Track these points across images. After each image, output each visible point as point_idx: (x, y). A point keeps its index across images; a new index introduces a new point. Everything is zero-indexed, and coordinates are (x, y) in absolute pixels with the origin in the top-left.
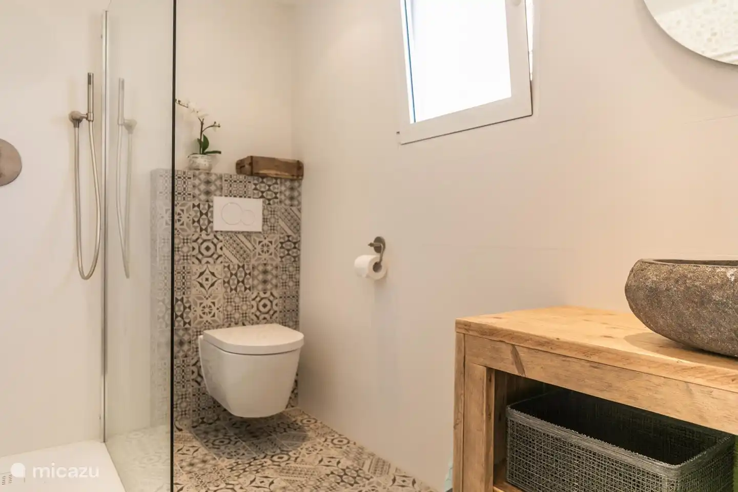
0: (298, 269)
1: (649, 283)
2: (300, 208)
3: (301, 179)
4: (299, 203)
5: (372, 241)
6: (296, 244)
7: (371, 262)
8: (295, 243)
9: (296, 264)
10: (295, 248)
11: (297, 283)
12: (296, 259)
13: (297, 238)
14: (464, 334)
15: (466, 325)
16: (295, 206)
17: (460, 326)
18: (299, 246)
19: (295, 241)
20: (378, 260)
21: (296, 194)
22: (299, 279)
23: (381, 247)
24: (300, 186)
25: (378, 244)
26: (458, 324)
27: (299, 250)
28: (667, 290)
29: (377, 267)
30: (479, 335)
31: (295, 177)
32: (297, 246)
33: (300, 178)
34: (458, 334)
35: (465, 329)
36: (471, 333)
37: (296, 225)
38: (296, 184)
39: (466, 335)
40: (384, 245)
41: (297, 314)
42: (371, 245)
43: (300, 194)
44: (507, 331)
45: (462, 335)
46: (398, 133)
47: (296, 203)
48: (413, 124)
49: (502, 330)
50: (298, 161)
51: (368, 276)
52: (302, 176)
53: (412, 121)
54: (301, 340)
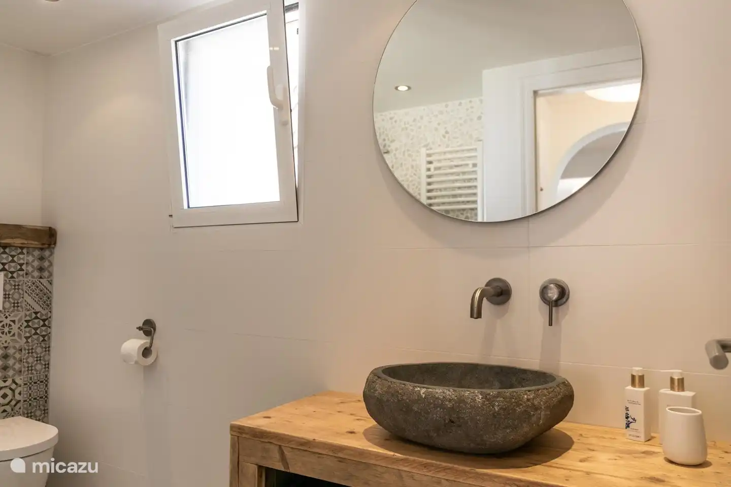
0: (48, 349)
1: (376, 394)
2: (51, 280)
3: (54, 248)
4: (51, 275)
5: (141, 325)
6: (46, 322)
7: (139, 348)
8: (44, 320)
9: (45, 344)
10: (44, 325)
11: (47, 366)
12: (46, 339)
13: (46, 314)
14: (238, 437)
15: (239, 429)
16: (45, 278)
17: (234, 430)
18: (50, 323)
19: (44, 317)
20: (148, 345)
21: (46, 264)
22: (49, 360)
23: (151, 331)
24: (52, 254)
25: (147, 328)
26: (233, 428)
27: (50, 327)
28: (388, 401)
29: (146, 352)
30: (251, 437)
31: (47, 246)
32: (46, 323)
33: (53, 246)
34: (232, 436)
35: (239, 432)
36: (244, 436)
37: (46, 299)
38: (47, 253)
39: (239, 438)
40: (155, 330)
41: (46, 402)
42: (140, 328)
43: (51, 264)
44: (274, 433)
45: (236, 438)
46: (171, 216)
47: (46, 274)
48: (186, 209)
49: (270, 433)
50: (50, 228)
51: (136, 362)
52: (55, 244)
53: (186, 207)
54: (55, 437)
